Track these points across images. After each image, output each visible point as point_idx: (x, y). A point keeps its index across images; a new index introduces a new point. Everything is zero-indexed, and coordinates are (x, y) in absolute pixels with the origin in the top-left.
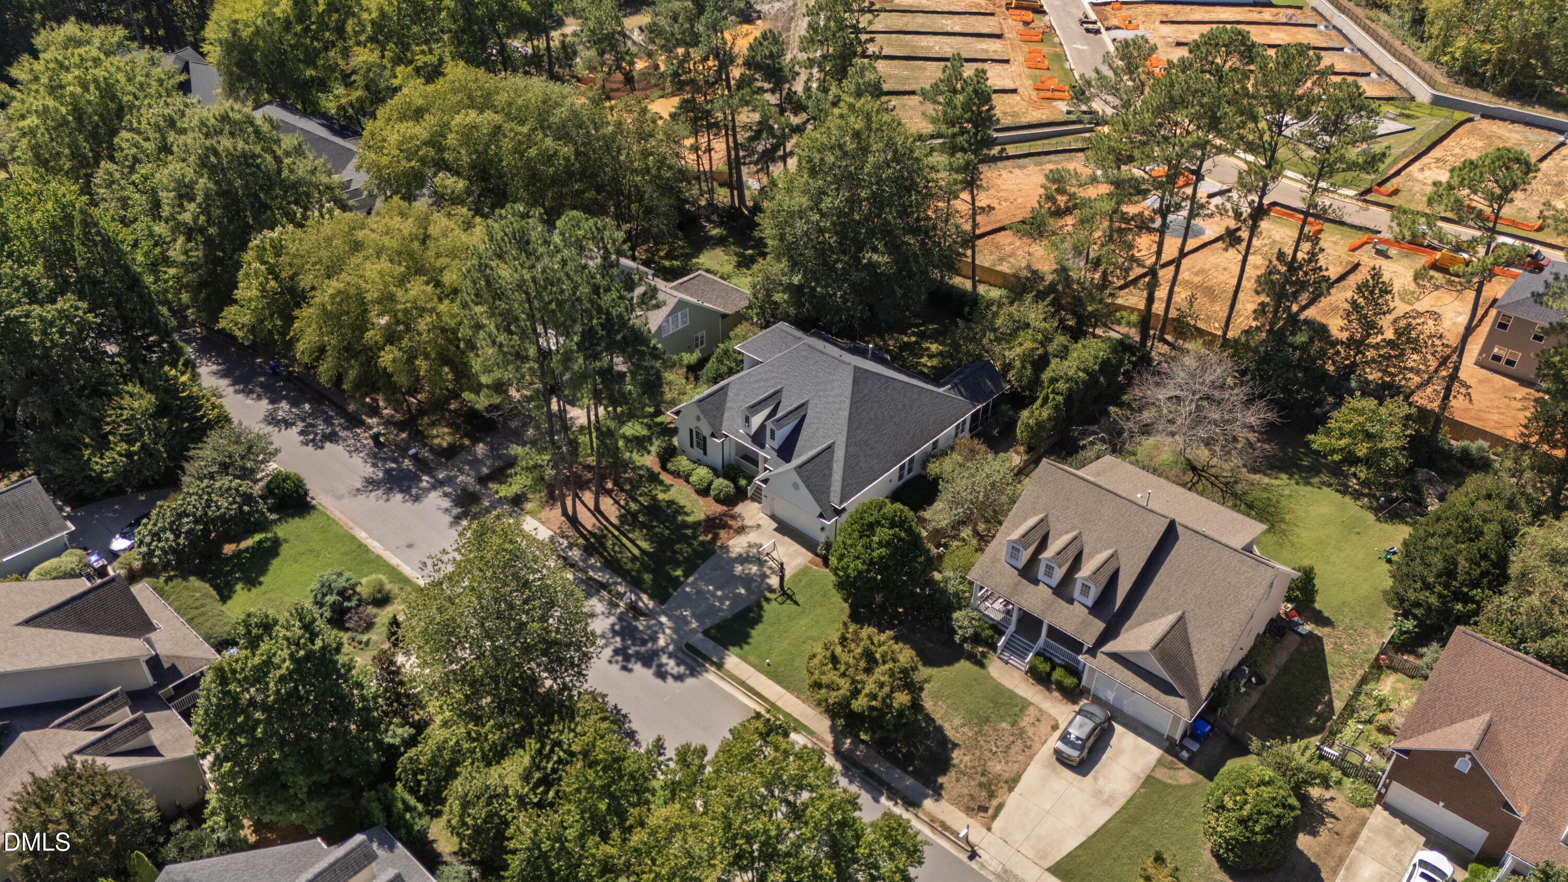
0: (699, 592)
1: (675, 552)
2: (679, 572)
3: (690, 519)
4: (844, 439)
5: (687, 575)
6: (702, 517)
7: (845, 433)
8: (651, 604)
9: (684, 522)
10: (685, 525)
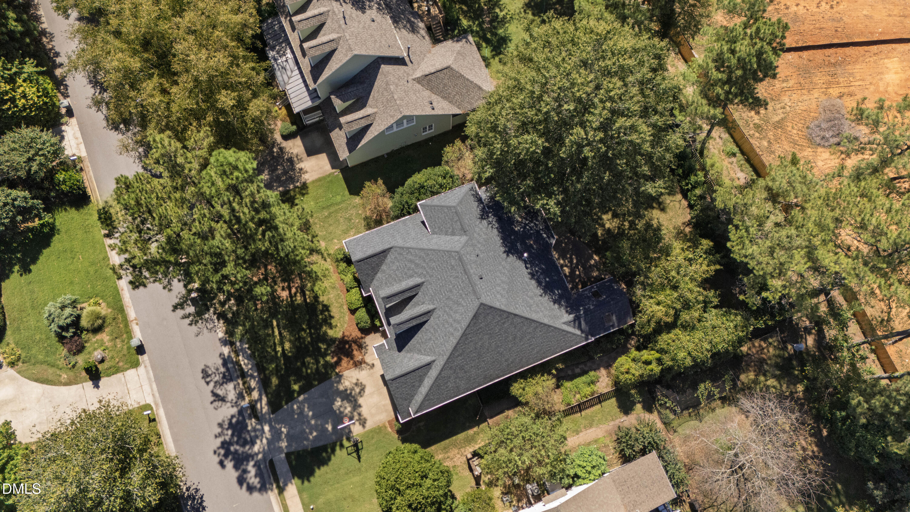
0: (301, 413)
4: (442, 363)
5: (302, 391)
6: (339, 335)
7: (446, 358)
8: (265, 409)
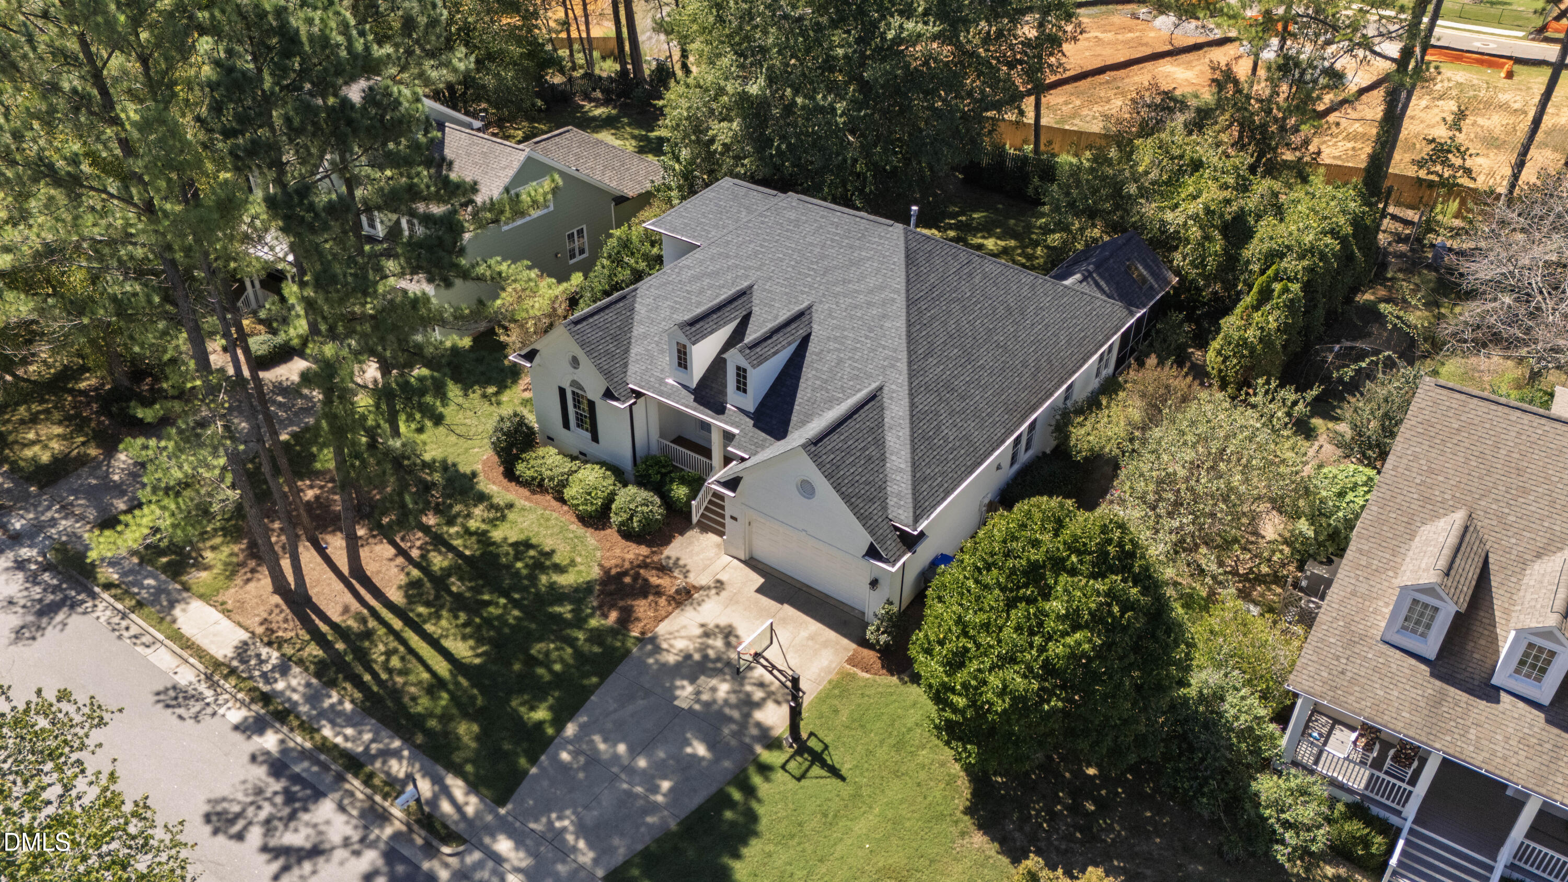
0: (593, 760)
1: (532, 662)
2: (541, 714)
3: (565, 580)
4: (903, 378)
5: (560, 720)
6: (595, 573)
7: (903, 366)
8: (472, 805)
9: (552, 586)
10: (557, 595)
